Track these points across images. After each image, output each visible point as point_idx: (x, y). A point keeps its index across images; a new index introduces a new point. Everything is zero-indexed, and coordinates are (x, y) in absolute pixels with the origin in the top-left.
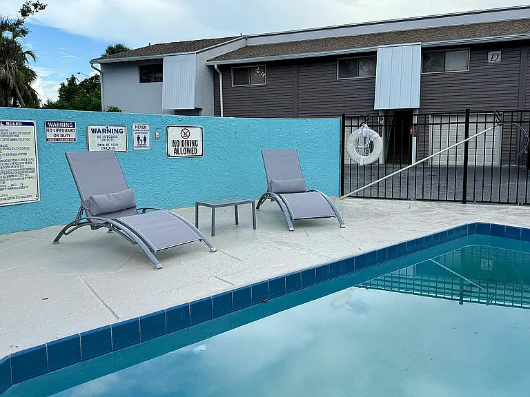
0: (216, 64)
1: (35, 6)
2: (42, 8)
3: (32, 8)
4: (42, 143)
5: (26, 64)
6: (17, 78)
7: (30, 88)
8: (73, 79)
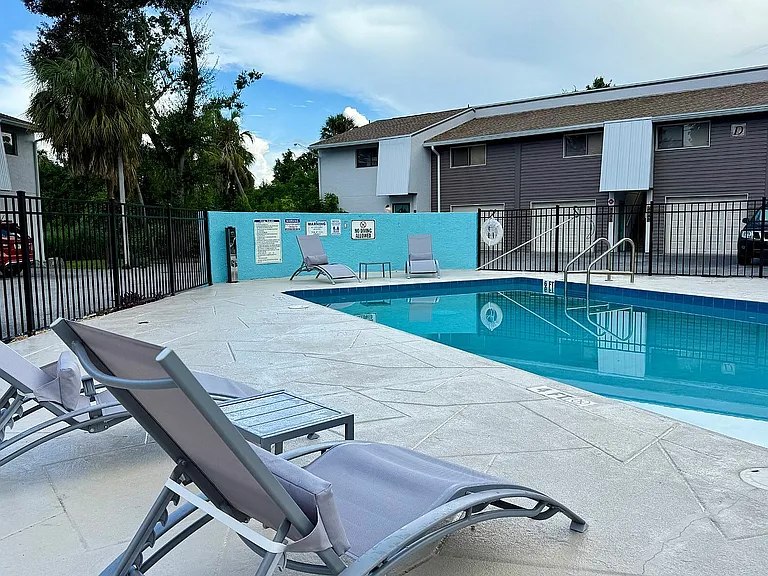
0: (432, 145)
1: (251, 75)
2: (258, 78)
3: (248, 78)
4: (284, 231)
5: (243, 144)
6: (236, 163)
7: (246, 170)
8: (290, 154)
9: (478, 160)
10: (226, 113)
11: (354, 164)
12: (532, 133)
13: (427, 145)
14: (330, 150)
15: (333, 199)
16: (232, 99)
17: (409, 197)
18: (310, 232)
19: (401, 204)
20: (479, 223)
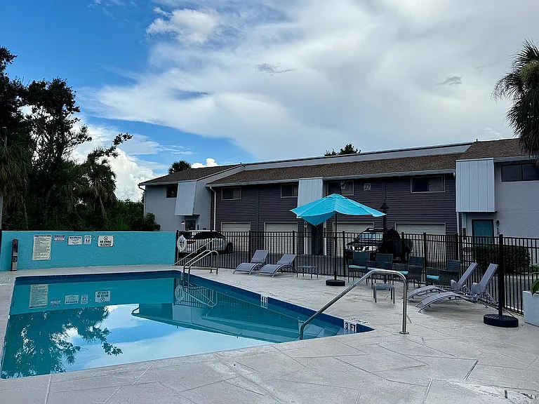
0: (211, 186)
1: (125, 136)
2: (129, 138)
3: (122, 138)
4: (53, 242)
9: (237, 197)
10: (99, 161)
11: (165, 195)
12: (264, 183)
13: (208, 186)
14: (152, 187)
15: (151, 217)
16: (110, 151)
17: (195, 217)
18: (71, 242)
19: (190, 221)
20: (177, 238)
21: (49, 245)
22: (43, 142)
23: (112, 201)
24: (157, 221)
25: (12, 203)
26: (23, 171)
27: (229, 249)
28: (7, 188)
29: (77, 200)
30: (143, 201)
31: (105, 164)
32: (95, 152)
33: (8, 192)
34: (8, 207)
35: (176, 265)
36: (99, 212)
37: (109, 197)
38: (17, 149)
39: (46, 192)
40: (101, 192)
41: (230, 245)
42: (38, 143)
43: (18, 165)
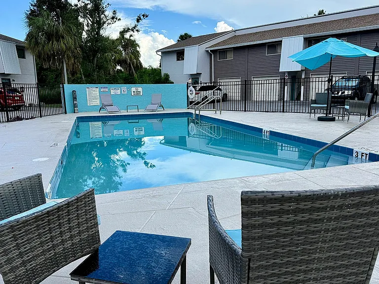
10: (127, 36)
11: (176, 58)
12: (252, 43)
13: (207, 49)
14: (166, 53)
15: (167, 76)
16: (134, 28)
17: (199, 74)
18: (112, 92)
19: (195, 78)
20: (188, 89)
21: (98, 94)
22: (88, 24)
23: (139, 66)
24: (171, 79)
25: (73, 69)
26: (75, 44)
27: (225, 98)
28: (67, 57)
29: (116, 66)
30: (160, 66)
31: (131, 38)
32: (124, 29)
33: (68, 59)
34: (71, 71)
35: (188, 108)
36: (131, 75)
37: (137, 63)
38: (69, 27)
39: (93, 59)
40: (131, 58)
41: (225, 95)
42: (85, 25)
43: (71, 39)
